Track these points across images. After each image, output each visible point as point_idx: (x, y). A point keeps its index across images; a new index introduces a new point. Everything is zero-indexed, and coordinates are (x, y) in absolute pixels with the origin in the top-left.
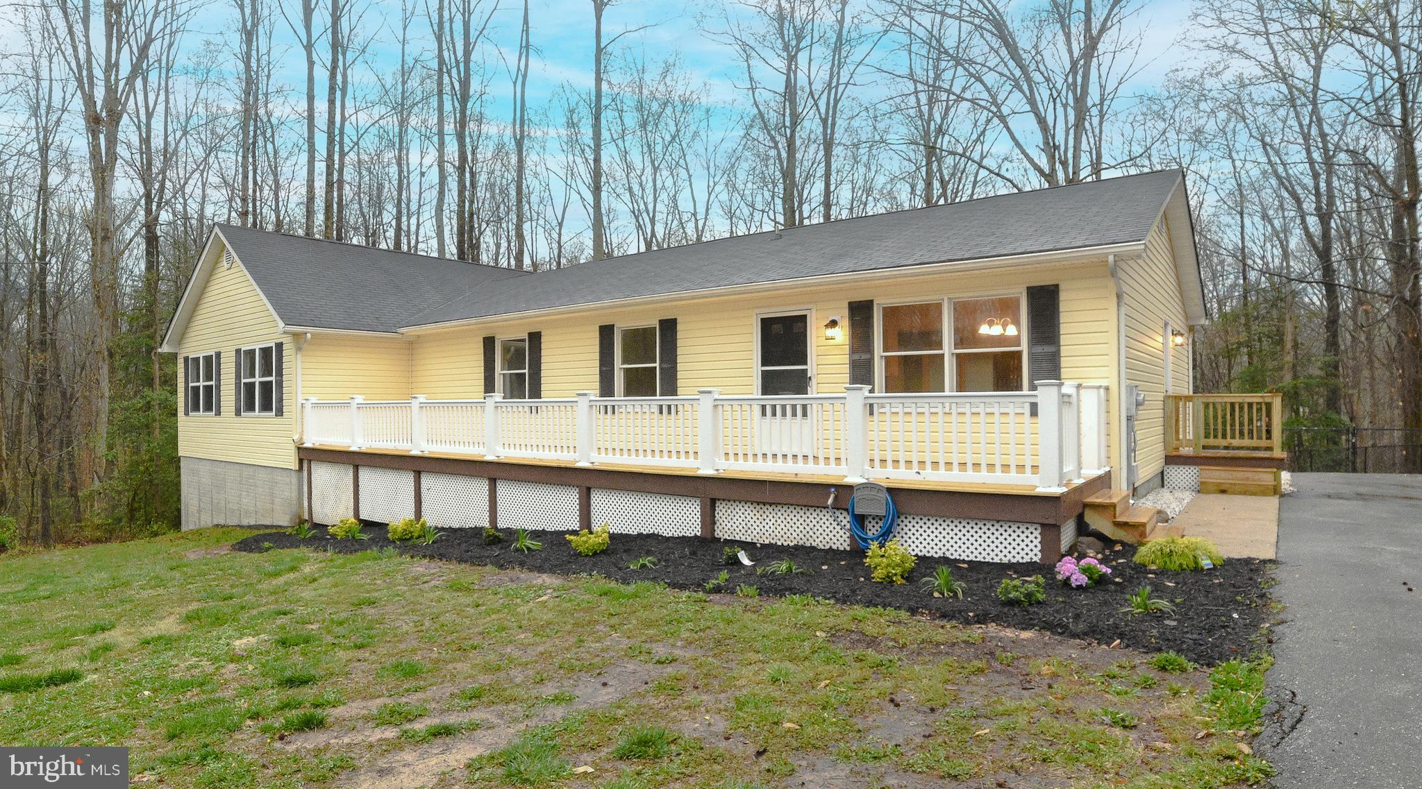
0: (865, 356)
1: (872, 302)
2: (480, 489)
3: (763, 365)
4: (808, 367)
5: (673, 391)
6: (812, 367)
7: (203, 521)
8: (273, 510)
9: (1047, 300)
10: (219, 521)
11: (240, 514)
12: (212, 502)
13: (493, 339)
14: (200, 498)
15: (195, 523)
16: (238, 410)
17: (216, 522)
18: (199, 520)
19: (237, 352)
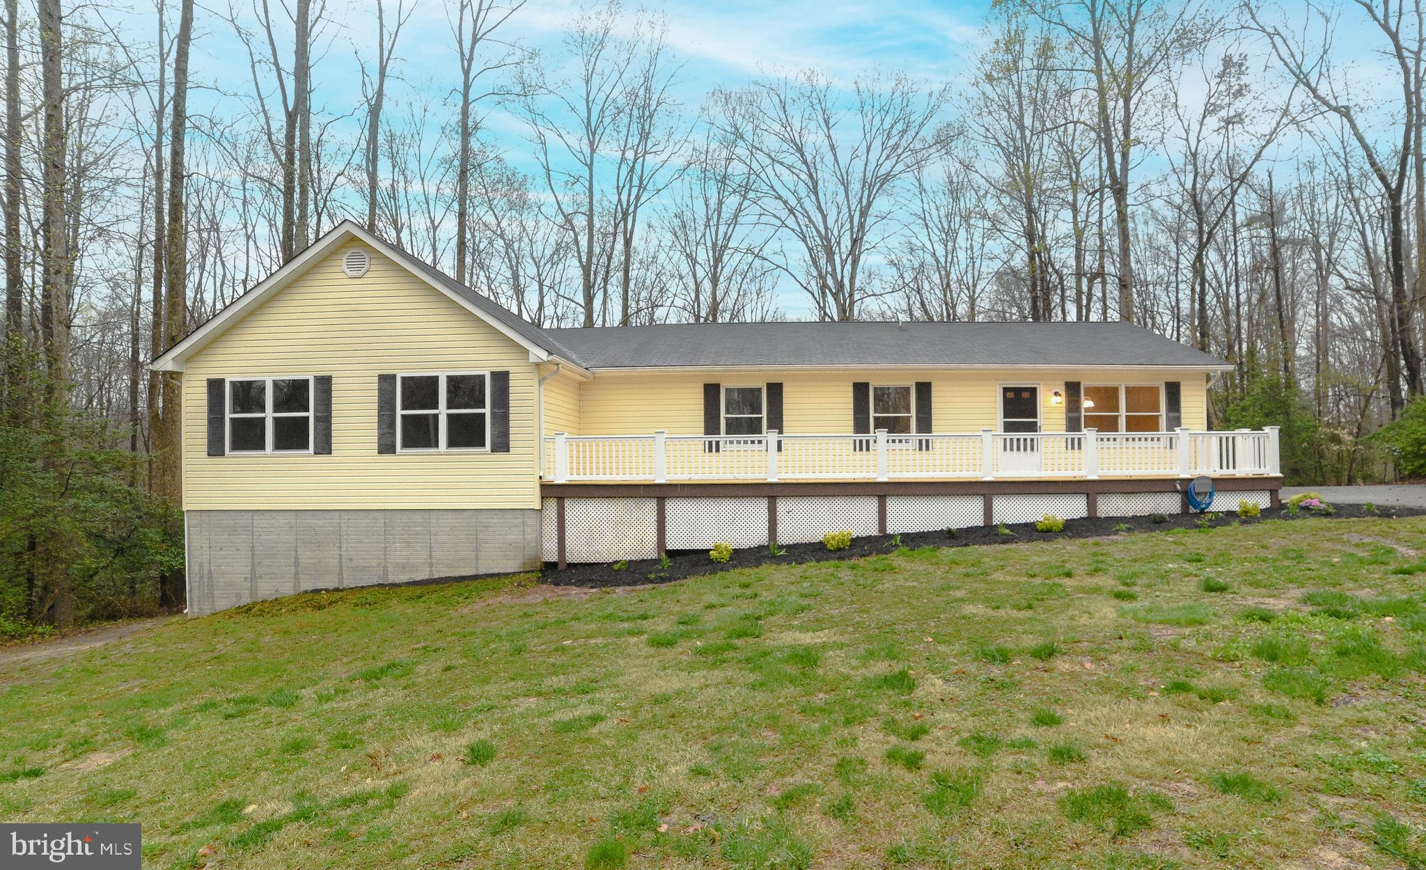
0: (1076, 415)
1: (1079, 383)
2: (871, 506)
3: (1005, 416)
4: (1038, 420)
5: (929, 430)
6: (1041, 420)
7: (266, 590)
8: (477, 558)
9: (1173, 391)
10: (320, 585)
11: (386, 571)
12: (296, 565)
13: (717, 386)
14: (256, 561)
15: (239, 596)
16: (386, 447)
17: (310, 587)
18: (253, 590)
19: (383, 378)
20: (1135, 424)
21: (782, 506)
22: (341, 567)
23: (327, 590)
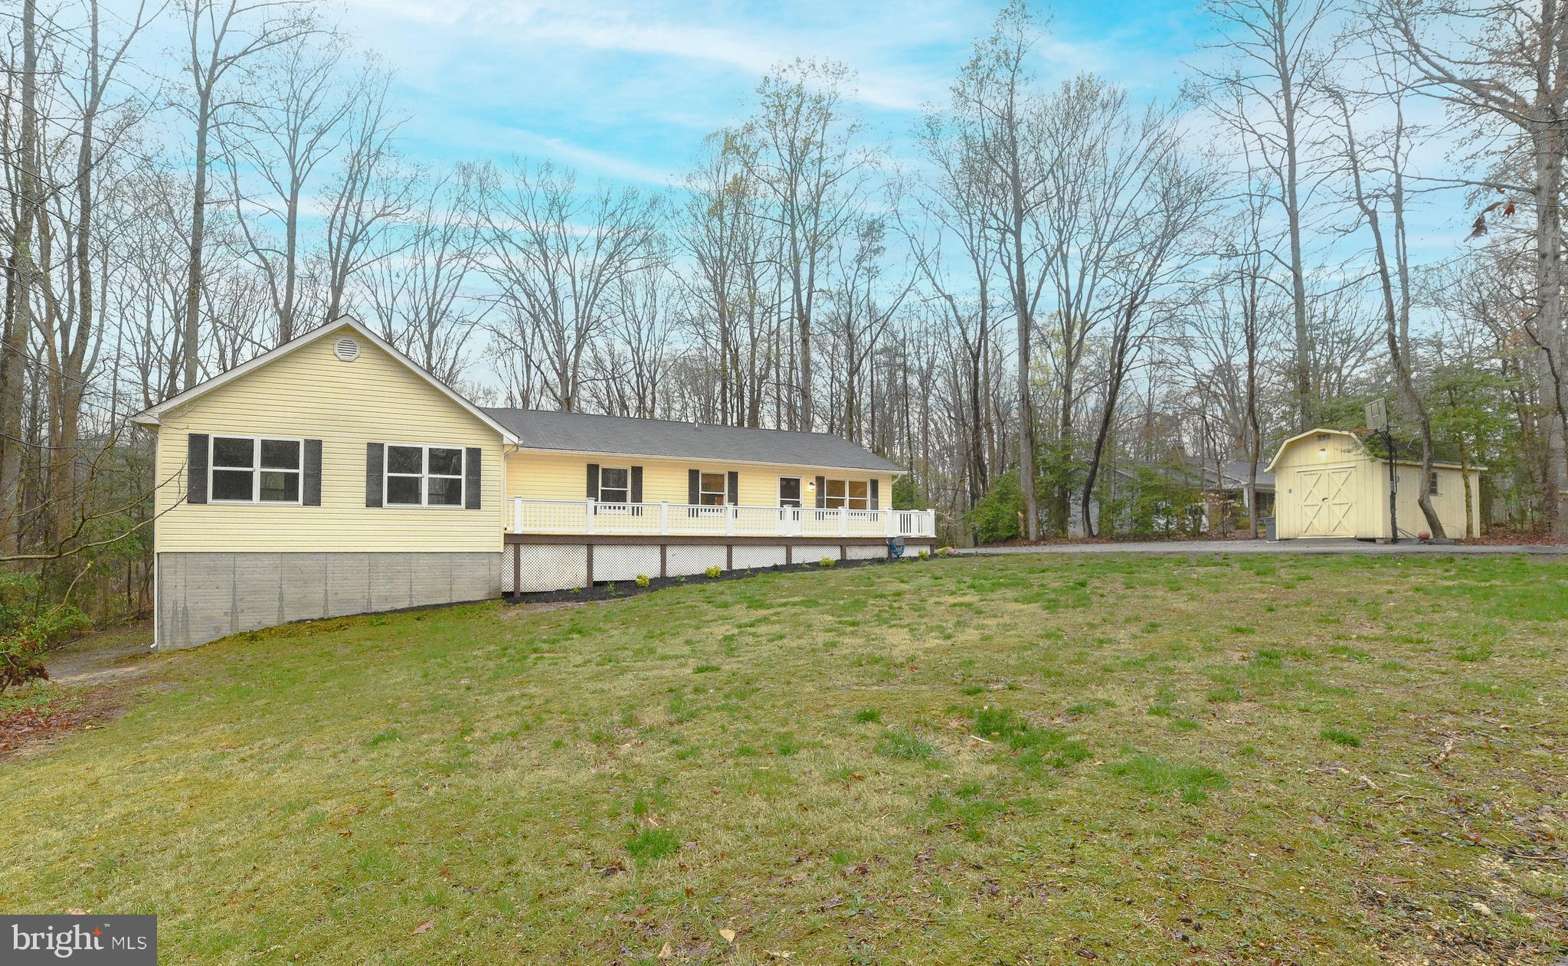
0: (821, 498)
1: (824, 477)
3: (781, 496)
4: (800, 500)
5: (737, 504)
6: (802, 500)
7: (248, 622)
8: (451, 590)
9: (875, 484)
10: (305, 616)
11: (369, 601)
12: (281, 598)
13: (597, 466)
14: (238, 598)
15: (217, 629)
16: (373, 501)
17: (294, 618)
18: (233, 623)
19: (371, 446)
20: (854, 505)
21: (670, 551)
22: (326, 600)
23: (312, 620)
